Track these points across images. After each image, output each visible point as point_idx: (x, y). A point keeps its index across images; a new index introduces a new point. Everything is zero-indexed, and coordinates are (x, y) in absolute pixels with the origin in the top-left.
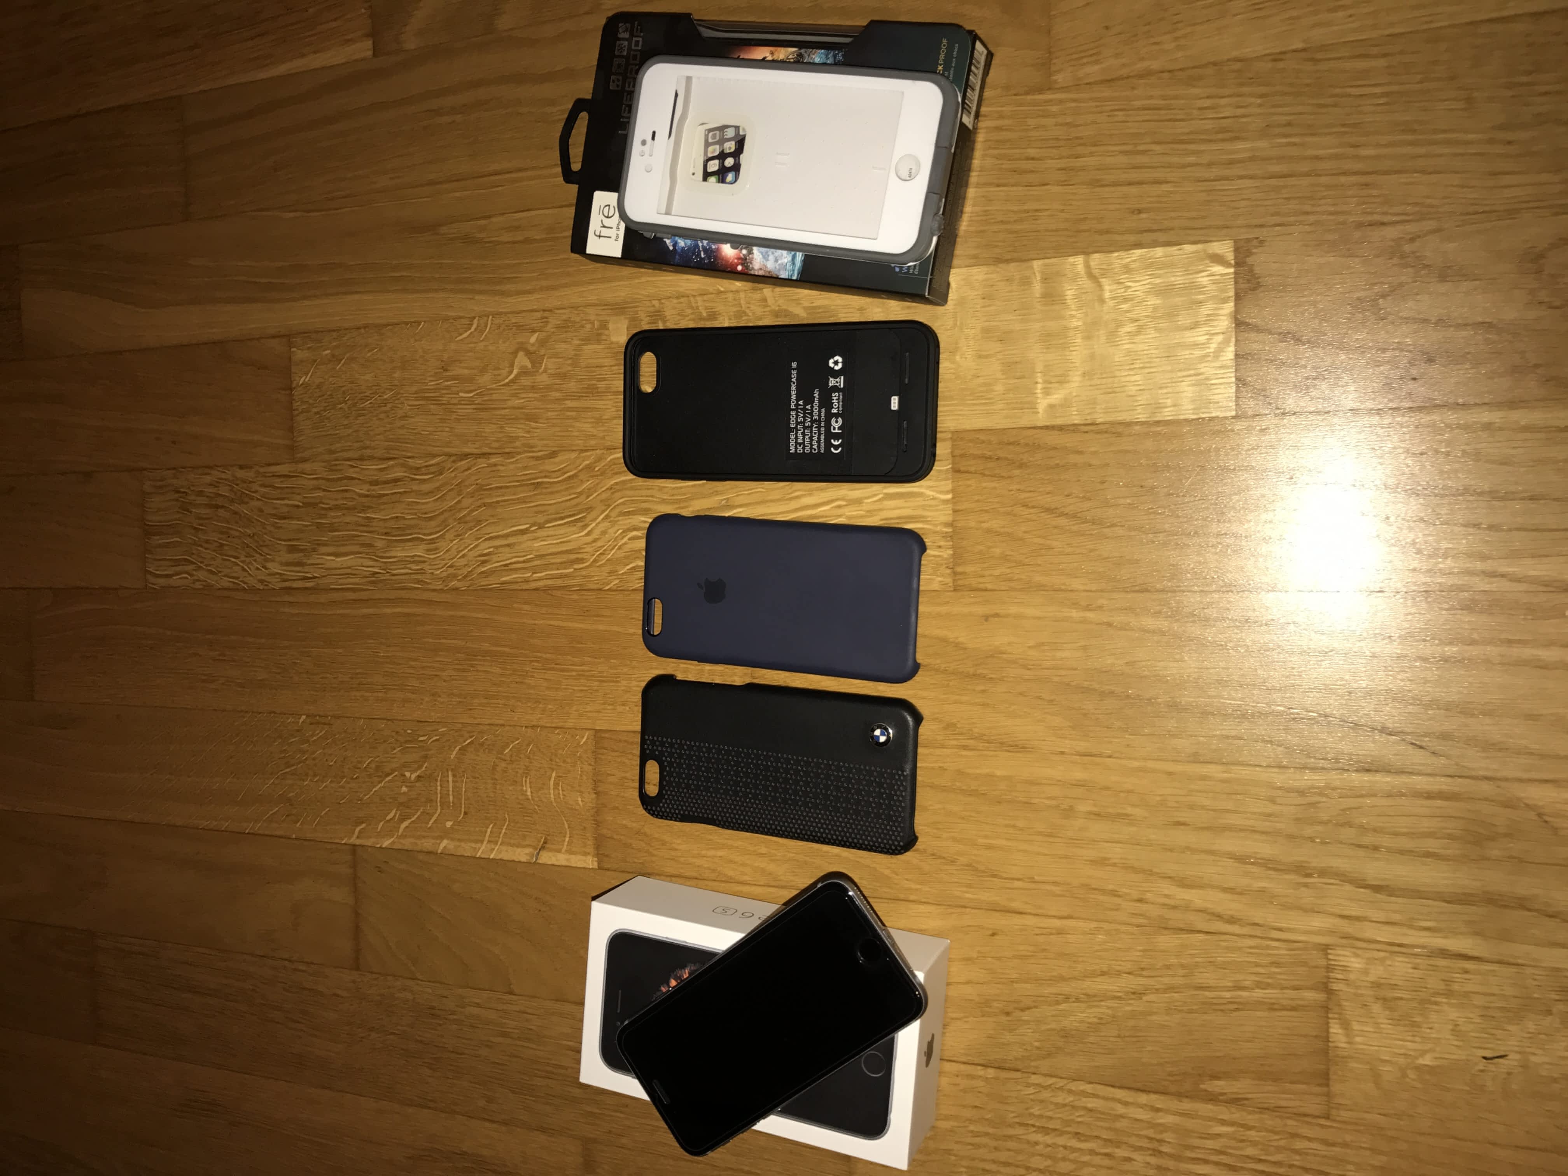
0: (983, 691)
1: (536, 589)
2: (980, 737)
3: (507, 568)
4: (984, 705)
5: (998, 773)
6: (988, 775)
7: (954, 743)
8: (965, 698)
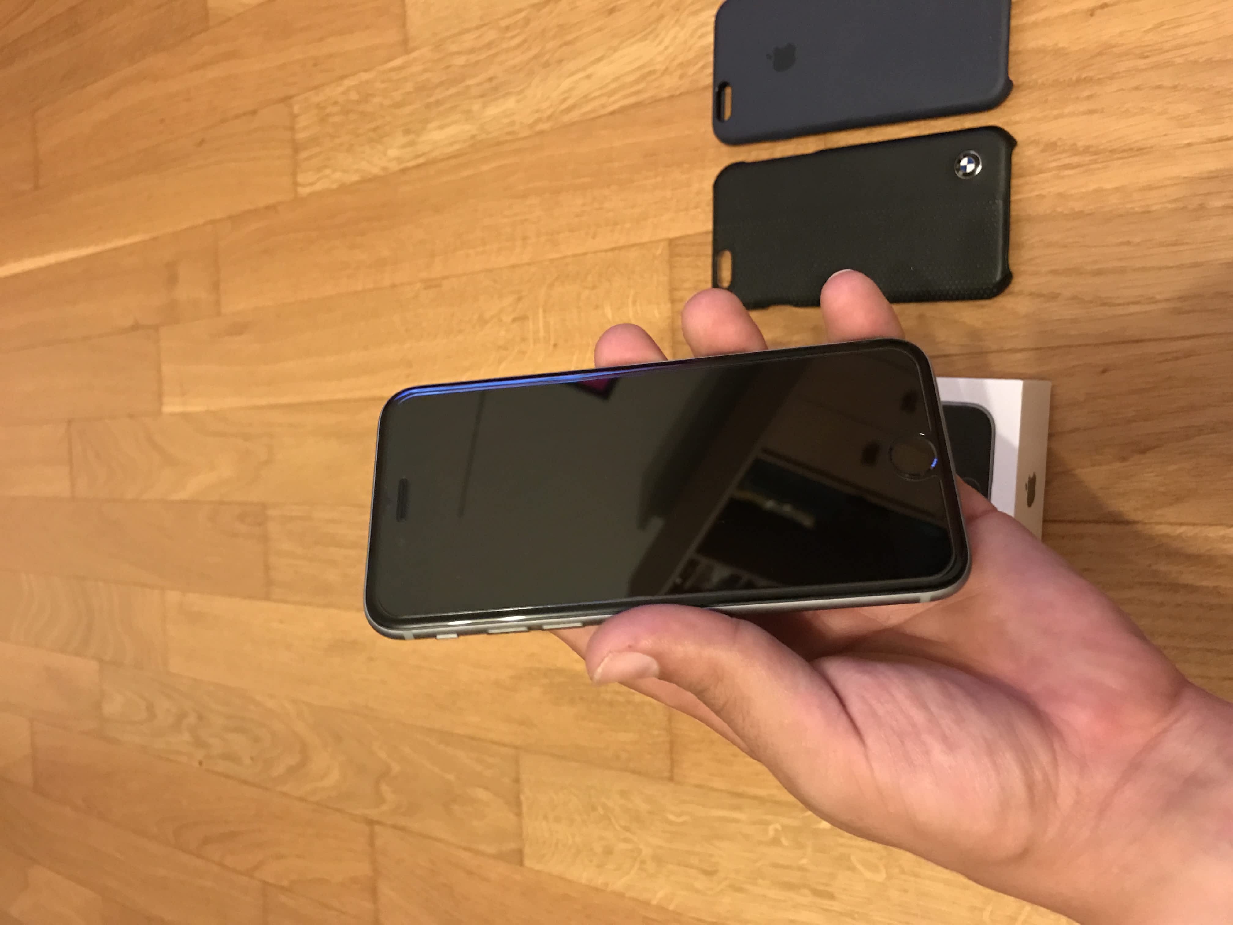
0: (1089, 97)
1: (612, 113)
2: (1087, 150)
3: (586, 99)
4: (1091, 112)
5: (1108, 186)
6: (1096, 191)
7: (1054, 164)
8: (1067, 110)
